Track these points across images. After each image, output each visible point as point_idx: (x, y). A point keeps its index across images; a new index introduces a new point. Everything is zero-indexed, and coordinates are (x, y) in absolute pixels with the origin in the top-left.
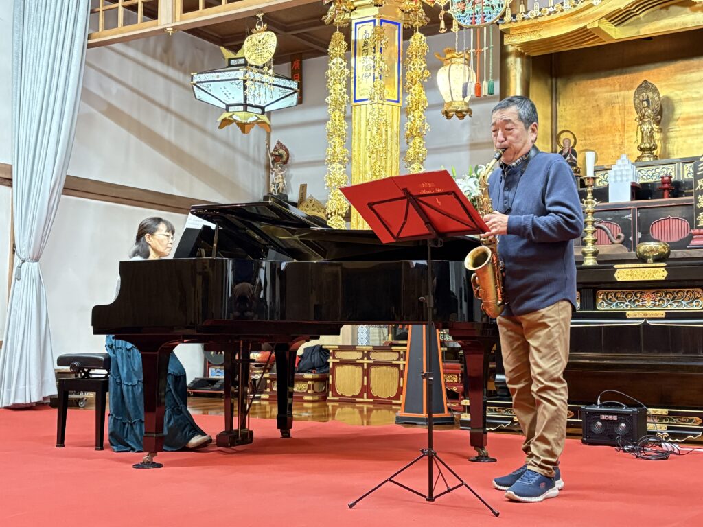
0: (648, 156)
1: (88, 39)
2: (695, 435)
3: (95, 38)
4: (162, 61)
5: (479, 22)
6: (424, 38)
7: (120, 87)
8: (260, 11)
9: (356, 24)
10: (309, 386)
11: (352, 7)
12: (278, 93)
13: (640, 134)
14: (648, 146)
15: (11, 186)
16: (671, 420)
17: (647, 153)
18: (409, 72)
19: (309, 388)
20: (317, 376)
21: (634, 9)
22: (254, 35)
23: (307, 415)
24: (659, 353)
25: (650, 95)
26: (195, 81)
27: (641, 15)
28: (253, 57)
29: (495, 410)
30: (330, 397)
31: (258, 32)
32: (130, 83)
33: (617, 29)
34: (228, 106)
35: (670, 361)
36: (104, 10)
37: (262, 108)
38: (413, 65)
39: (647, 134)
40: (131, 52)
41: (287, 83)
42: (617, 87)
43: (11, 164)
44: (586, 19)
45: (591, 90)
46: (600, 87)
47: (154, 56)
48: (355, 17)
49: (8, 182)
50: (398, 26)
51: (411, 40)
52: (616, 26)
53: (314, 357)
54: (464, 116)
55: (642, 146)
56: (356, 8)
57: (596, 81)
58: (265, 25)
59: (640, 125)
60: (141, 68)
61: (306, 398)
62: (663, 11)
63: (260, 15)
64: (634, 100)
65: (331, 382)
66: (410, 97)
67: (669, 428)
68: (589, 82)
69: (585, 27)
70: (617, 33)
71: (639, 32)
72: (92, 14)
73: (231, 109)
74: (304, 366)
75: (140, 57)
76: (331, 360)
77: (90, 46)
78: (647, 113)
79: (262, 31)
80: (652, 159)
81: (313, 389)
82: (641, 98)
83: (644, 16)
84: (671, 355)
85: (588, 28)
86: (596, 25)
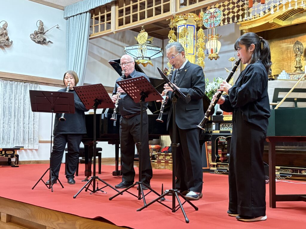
0: (298, 70)
1: (90, 36)
2: (289, 176)
3: (92, 36)
4: (121, 41)
5: (212, 26)
6: (203, 30)
7: (105, 52)
8: (142, 25)
9: (179, 27)
11: (177, 21)
12: (154, 52)
13: (296, 61)
14: (298, 66)
16: (282, 170)
17: (298, 69)
18: (198, 43)
21: (288, 14)
22: (141, 34)
23: (163, 167)
24: (290, 146)
25: (299, 46)
26: (125, 50)
27: (293, 16)
28: (140, 41)
29: (222, 166)
31: (142, 32)
32: (109, 50)
33: (283, 22)
34: (137, 58)
35: (293, 149)
36: (94, 26)
37: (149, 58)
38: (199, 40)
39: (298, 62)
40: (109, 39)
41: (157, 49)
42: (289, 43)
44: (268, 19)
45: (279, 45)
46: (282, 43)
47: (118, 40)
48: (178, 24)
50: (193, 27)
51: (198, 32)
52: (283, 21)
54: (217, 59)
55: (296, 66)
56: (178, 21)
57: (281, 41)
58: (144, 30)
59: (296, 58)
60: (113, 44)
61: (169, 162)
62: (301, 14)
63: (143, 26)
64: (294, 49)
66: (197, 52)
67: (280, 174)
68: (278, 42)
69: (268, 22)
70: (283, 24)
71: (291, 23)
72: (91, 28)
73: (138, 59)
75: (113, 40)
77: (90, 39)
78: (298, 53)
79: (143, 32)
80: (300, 71)
82: (296, 47)
83: (294, 17)
84: (294, 147)
85: (270, 22)
86: (272, 21)
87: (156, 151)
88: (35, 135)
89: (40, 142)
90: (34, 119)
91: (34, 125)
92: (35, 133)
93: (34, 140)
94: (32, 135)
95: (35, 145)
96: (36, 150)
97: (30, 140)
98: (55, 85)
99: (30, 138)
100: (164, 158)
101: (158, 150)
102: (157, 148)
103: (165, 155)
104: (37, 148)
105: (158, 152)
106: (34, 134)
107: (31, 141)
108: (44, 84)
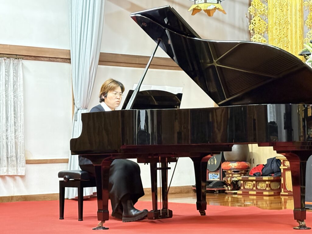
10: (267, 185)
15: (70, 63)
19: (267, 187)
20: (272, 178)
30: (282, 193)
43: (69, 49)
49: (68, 61)
53: (273, 166)
61: (265, 193)
65: (282, 182)
73: (197, 2)
74: (266, 171)
76: (282, 167)
81: (270, 186)
87: (241, 174)
88: (19, 150)
89: (28, 162)
90: (15, 123)
91: (17, 133)
92: (19, 147)
93: (17, 159)
94: (14, 150)
95: (19, 168)
96: (22, 177)
97: (10, 159)
98: (51, 59)
99: (9, 156)
100: (254, 186)
101: (243, 172)
102: (240, 167)
103: (256, 181)
104: (23, 174)
105: (244, 175)
106: (16, 149)
107: (12, 161)
108: (31, 58)
